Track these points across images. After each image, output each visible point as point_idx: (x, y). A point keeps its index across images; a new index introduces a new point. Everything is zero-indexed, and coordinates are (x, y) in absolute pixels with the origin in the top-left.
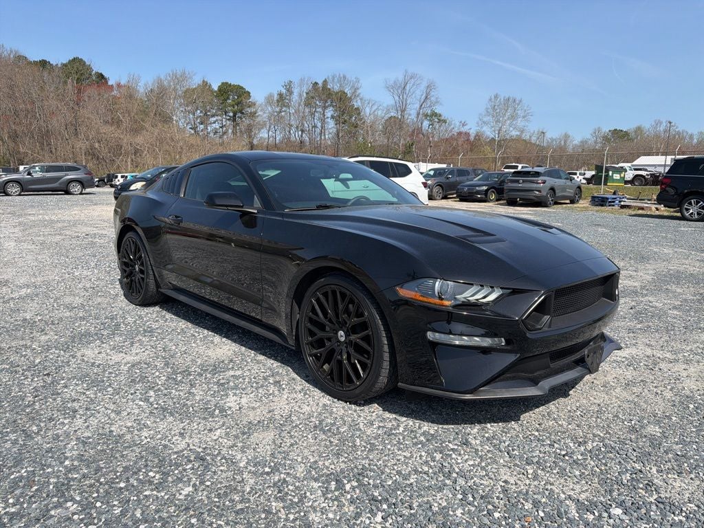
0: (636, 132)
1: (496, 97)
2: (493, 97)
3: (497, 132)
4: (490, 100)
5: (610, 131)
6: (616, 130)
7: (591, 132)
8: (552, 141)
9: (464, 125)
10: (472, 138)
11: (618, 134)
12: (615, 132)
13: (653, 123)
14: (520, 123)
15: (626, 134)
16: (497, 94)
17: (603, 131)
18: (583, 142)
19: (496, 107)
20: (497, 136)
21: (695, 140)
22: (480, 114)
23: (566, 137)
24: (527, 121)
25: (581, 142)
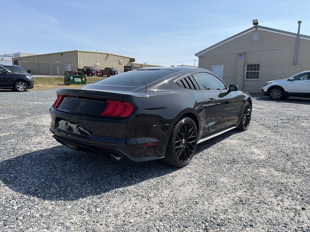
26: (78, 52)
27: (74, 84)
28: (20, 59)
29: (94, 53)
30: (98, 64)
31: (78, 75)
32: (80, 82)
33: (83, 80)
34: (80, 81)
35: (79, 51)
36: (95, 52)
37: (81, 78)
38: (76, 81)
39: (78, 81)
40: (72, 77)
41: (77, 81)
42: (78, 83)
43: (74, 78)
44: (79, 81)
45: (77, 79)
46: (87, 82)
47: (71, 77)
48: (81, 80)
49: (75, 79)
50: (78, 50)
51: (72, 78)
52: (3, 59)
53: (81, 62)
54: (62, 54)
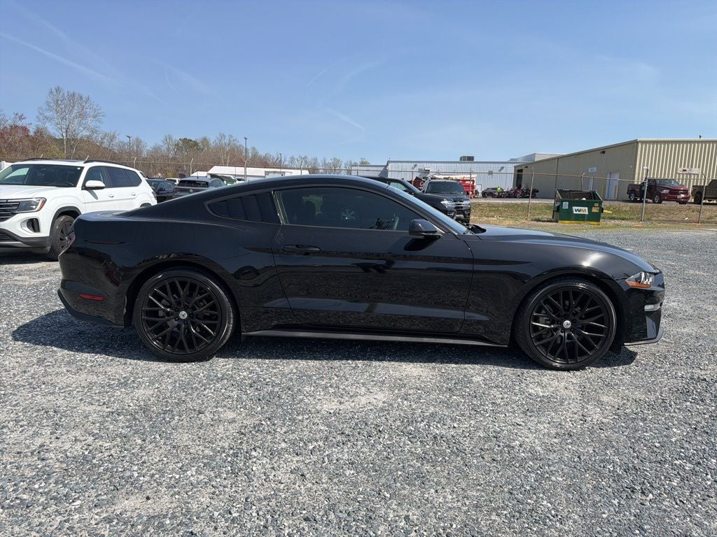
0: (202, 142)
1: (58, 90)
2: (54, 90)
3: (64, 130)
4: (51, 92)
5: (180, 140)
6: (186, 139)
7: (163, 138)
8: (124, 145)
9: (21, 118)
10: (31, 133)
11: (188, 144)
12: (186, 142)
13: (218, 136)
14: (90, 122)
15: (196, 144)
16: (58, 88)
17: (174, 138)
18: (156, 149)
19: (59, 102)
20: (64, 135)
21: (250, 155)
22: (40, 108)
23: (138, 142)
24: (100, 121)
25: (154, 148)
26: (640, 144)
27: (569, 219)
28: (527, 167)
29: (694, 142)
30: (696, 170)
31: (584, 199)
32: (585, 215)
33: (595, 210)
34: (587, 213)
35: (643, 142)
36: (698, 139)
37: (590, 207)
38: (575, 212)
39: (581, 213)
40: (567, 203)
41: (578, 213)
42: (580, 218)
43: (570, 206)
44: (584, 213)
45: (579, 208)
46: (602, 215)
47: (564, 203)
48: (590, 210)
49: (574, 208)
50: (639, 139)
51: (566, 205)
52: (502, 168)
53: (645, 167)
54: (603, 151)
